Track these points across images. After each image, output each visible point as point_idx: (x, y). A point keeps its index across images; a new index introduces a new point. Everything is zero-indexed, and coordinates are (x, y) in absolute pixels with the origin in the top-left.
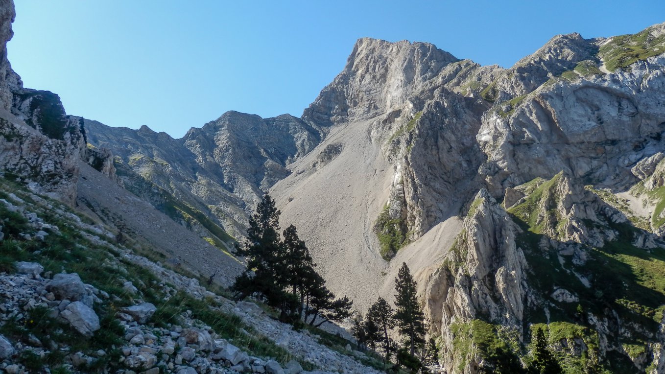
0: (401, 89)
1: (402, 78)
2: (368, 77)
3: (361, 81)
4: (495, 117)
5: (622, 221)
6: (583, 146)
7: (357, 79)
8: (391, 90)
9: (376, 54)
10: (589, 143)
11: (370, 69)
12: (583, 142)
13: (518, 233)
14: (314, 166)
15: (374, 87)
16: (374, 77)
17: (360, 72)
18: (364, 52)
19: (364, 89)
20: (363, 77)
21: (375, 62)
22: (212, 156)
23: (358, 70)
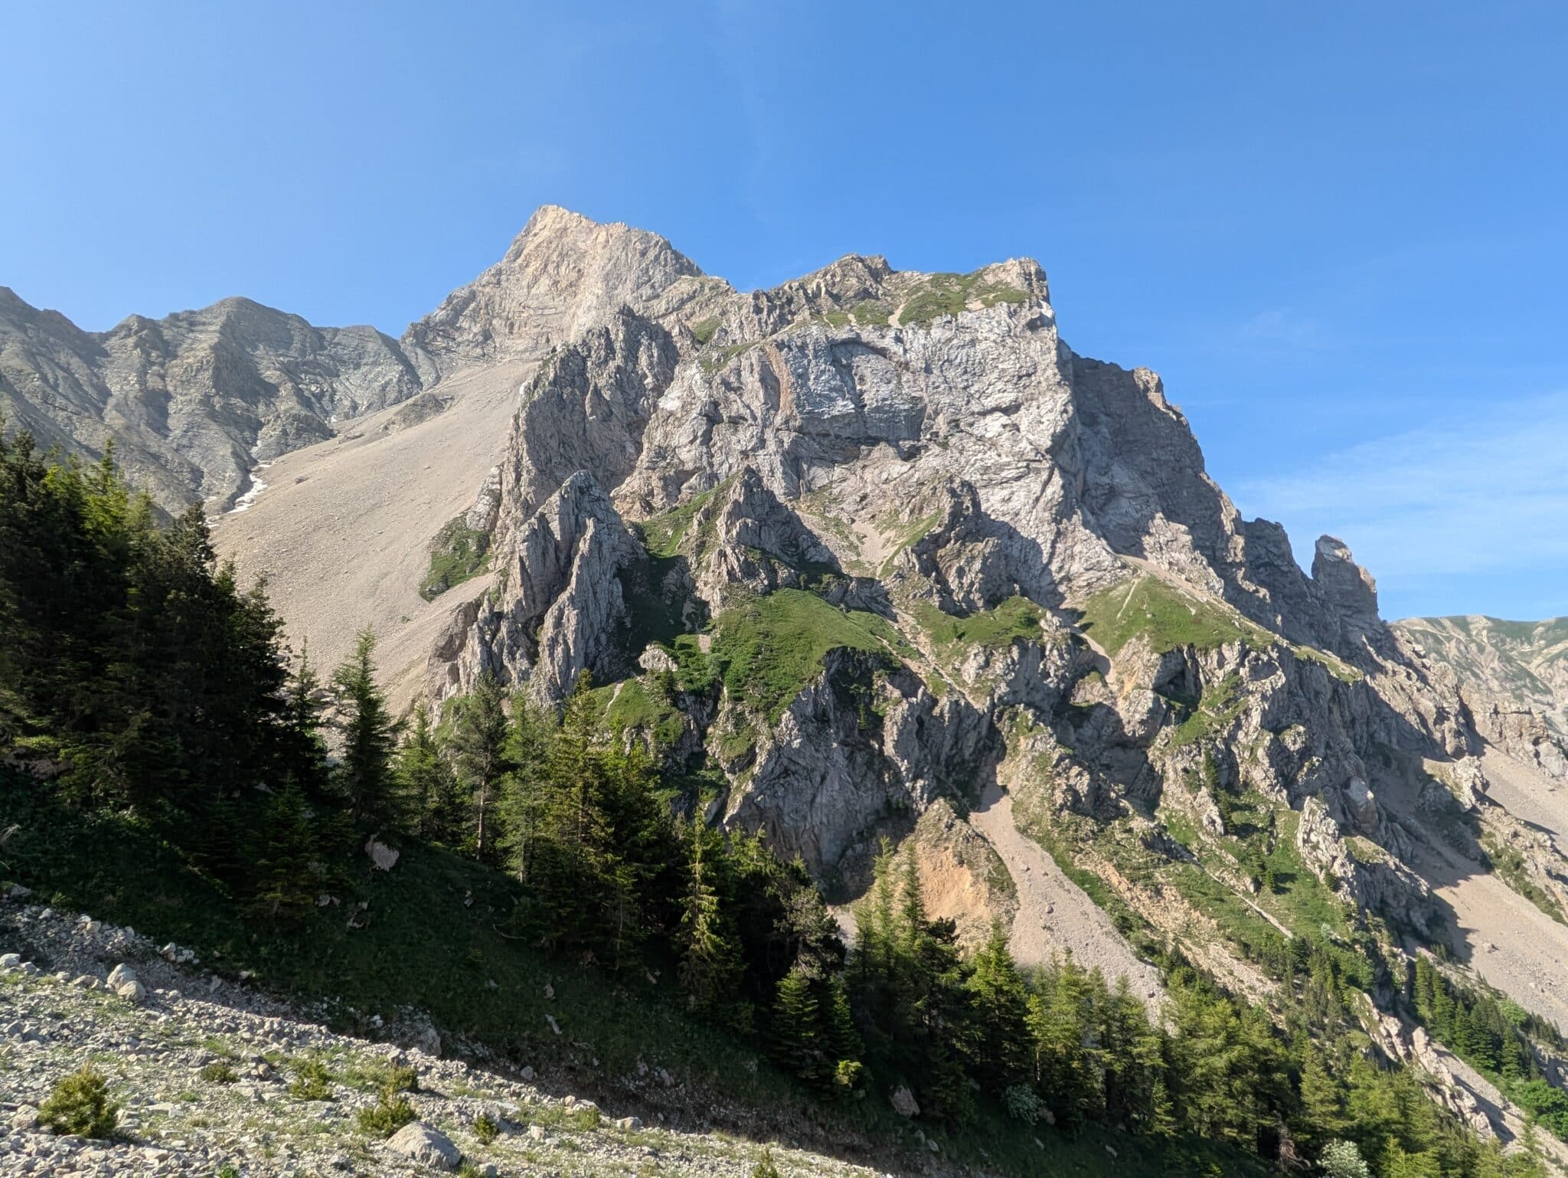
0: (594, 313)
1: (600, 292)
2: (545, 282)
3: (529, 287)
4: (694, 370)
5: (821, 560)
6: (826, 442)
7: (524, 283)
8: (580, 312)
9: (568, 240)
10: (837, 437)
11: (550, 268)
12: (827, 435)
13: (637, 559)
14: (386, 428)
15: (551, 304)
16: (556, 283)
17: (530, 270)
18: (546, 233)
19: (534, 304)
20: (536, 280)
21: (563, 256)
22: (163, 377)
23: (527, 266)
